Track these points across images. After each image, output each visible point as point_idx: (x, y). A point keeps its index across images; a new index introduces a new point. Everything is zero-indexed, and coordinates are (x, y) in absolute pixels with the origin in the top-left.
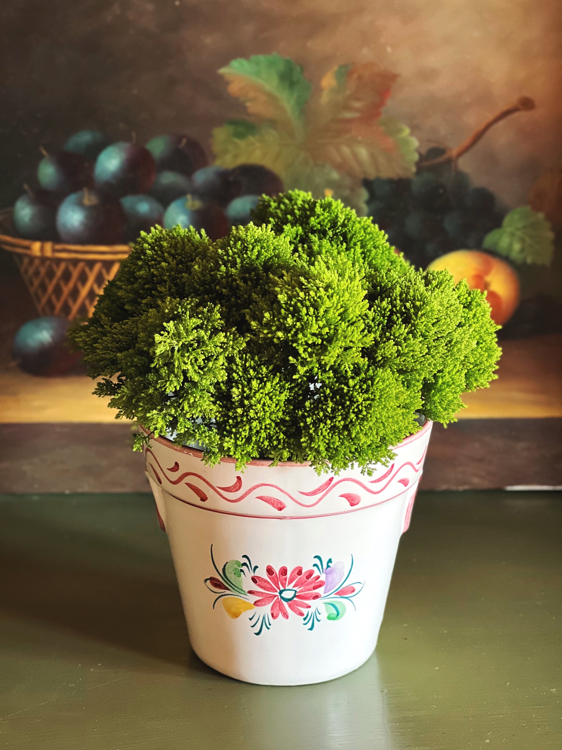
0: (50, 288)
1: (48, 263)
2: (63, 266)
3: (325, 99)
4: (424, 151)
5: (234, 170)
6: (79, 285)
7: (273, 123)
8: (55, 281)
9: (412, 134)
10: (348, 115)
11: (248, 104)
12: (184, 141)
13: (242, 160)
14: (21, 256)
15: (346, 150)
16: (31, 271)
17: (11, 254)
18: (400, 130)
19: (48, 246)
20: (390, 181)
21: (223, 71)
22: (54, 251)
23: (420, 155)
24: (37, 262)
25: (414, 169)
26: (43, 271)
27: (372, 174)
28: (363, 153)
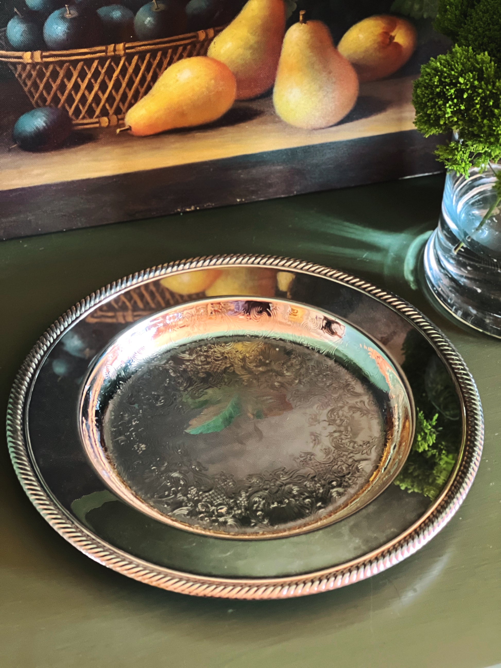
0: (41, 86)
1: (38, 67)
2: (51, 67)
6: (65, 80)
8: (45, 80)
14: (14, 64)
16: (24, 76)
17: (6, 63)
19: (37, 54)
22: (42, 57)
24: (28, 67)
26: (34, 73)
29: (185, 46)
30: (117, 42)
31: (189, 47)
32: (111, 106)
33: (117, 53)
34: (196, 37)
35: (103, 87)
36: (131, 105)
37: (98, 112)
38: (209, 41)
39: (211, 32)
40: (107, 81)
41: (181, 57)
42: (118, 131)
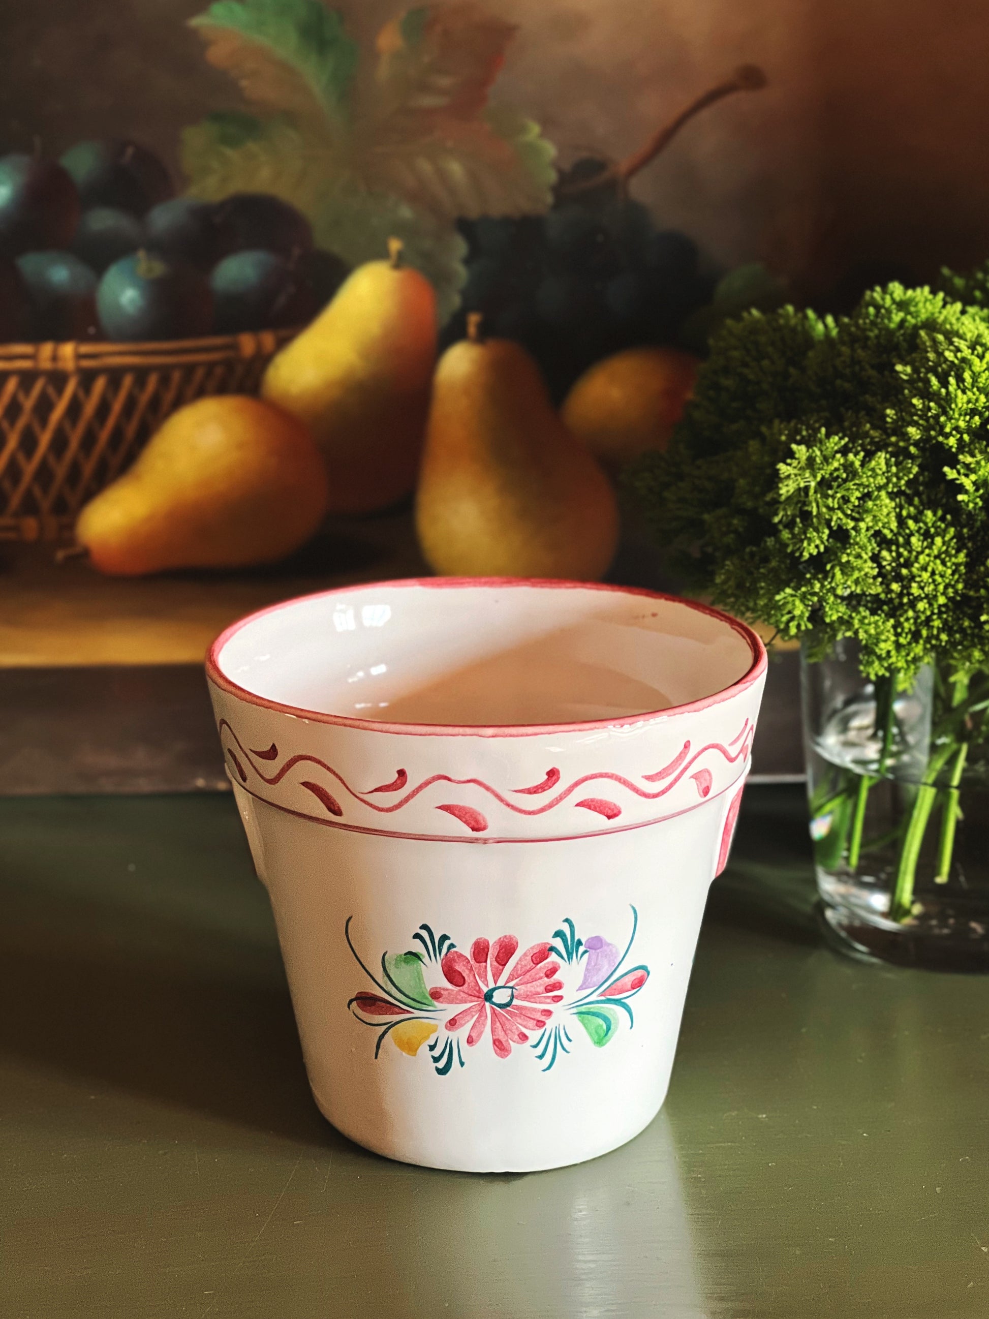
3: (384, 71)
4: (567, 166)
5: (223, 205)
7: (291, 118)
9: (543, 135)
10: (428, 101)
11: (244, 83)
12: (130, 151)
13: (238, 185)
15: (425, 166)
18: (523, 129)
20: (507, 222)
21: (197, 21)
23: (560, 172)
25: (549, 199)
27: (473, 211)
28: (456, 169)
29: (211, 367)
30: (60, 338)
31: (219, 371)
32: (45, 488)
33: (61, 365)
34: (235, 347)
35: (28, 442)
36: (91, 493)
37: (15, 501)
38: (263, 360)
39: (268, 339)
40: (36, 427)
41: (201, 393)
42: (60, 555)
